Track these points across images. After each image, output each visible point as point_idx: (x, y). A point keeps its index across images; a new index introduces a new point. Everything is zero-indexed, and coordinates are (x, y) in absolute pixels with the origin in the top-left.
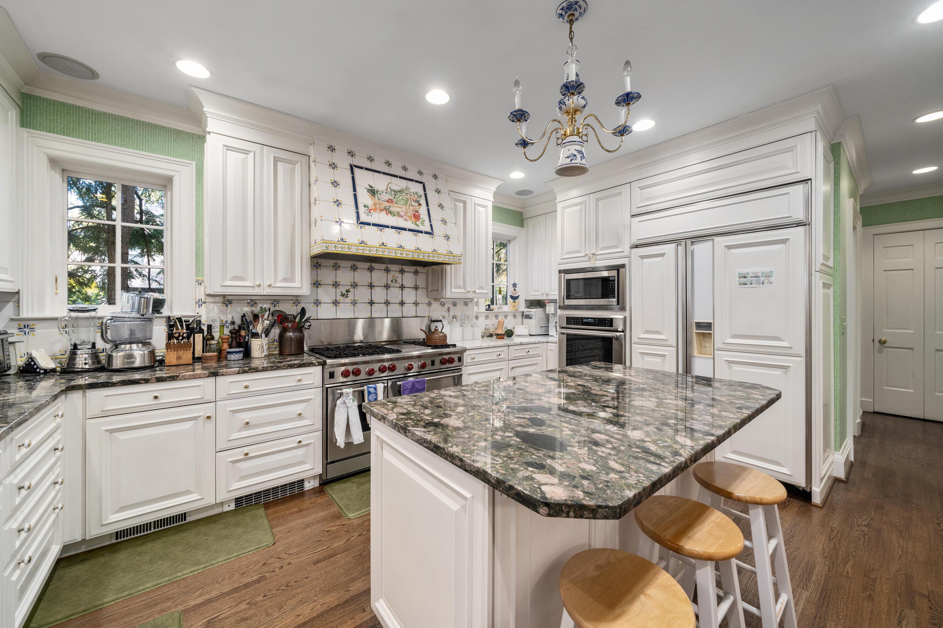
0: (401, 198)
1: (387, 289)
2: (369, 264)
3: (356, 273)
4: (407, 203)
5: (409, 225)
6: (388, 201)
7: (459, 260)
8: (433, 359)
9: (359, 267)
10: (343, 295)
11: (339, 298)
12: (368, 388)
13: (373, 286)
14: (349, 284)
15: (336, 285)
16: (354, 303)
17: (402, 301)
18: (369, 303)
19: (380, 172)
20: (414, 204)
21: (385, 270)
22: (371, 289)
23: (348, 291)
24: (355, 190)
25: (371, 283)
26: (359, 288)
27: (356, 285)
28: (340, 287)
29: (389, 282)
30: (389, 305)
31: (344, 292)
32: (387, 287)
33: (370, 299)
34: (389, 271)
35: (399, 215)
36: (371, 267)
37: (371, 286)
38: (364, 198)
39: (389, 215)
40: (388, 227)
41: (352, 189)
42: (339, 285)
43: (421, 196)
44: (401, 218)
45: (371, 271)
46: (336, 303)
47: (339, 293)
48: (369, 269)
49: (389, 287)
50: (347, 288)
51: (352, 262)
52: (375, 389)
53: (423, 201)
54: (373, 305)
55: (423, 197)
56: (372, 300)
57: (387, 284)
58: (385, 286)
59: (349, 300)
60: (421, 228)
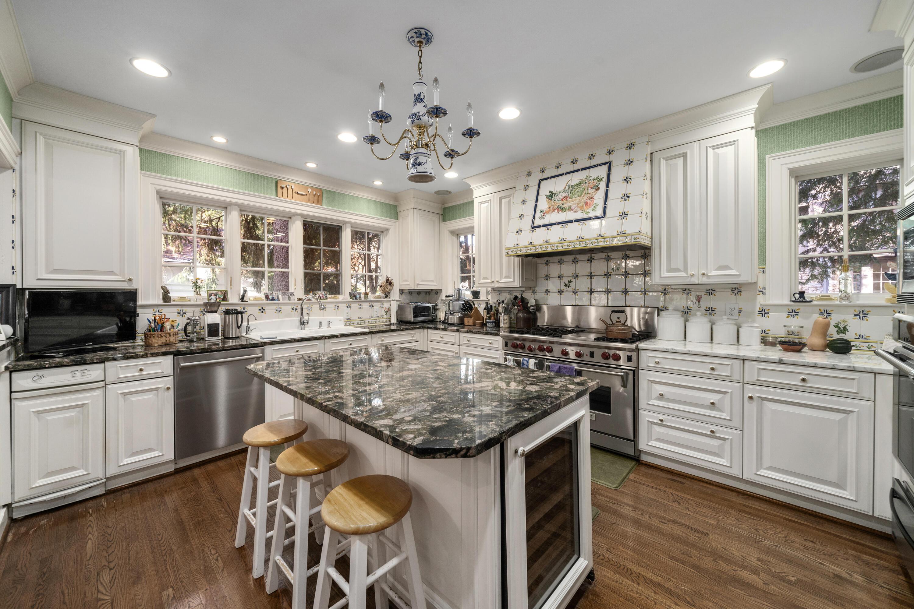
0: (577, 191)
1: (608, 278)
2: (589, 255)
3: (577, 265)
4: (582, 193)
5: (580, 215)
6: (562, 200)
7: (635, 239)
8: (593, 350)
9: (579, 259)
10: (566, 285)
11: (563, 288)
12: (523, 360)
13: (593, 276)
14: (571, 275)
15: (560, 277)
16: (575, 292)
17: (626, 289)
18: (589, 292)
19: (562, 174)
20: (590, 191)
21: (605, 258)
22: (591, 278)
23: (570, 282)
24: (537, 201)
25: (591, 273)
26: (579, 278)
27: (577, 276)
28: (564, 278)
29: (610, 271)
30: (609, 294)
31: (567, 282)
32: (607, 275)
33: (590, 288)
34: (610, 259)
35: (570, 208)
36: (591, 257)
37: (591, 276)
38: (543, 204)
39: (560, 212)
40: (554, 224)
41: (535, 201)
42: (563, 277)
43: (601, 180)
44: (572, 211)
45: (591, 262)
46: (560, 292)
47: (563, 284)
48: (588, 260)
49: (610, 275)
50: (570, 279)
51: (574, 256)
52: (528, 362)
53: (602, 185)
54: (593, 293)
55: (605, 180)
56: (591, 289)
57: (608, 273)
58: (605, 275)
59: (570, 289)
60: (592, 214)
